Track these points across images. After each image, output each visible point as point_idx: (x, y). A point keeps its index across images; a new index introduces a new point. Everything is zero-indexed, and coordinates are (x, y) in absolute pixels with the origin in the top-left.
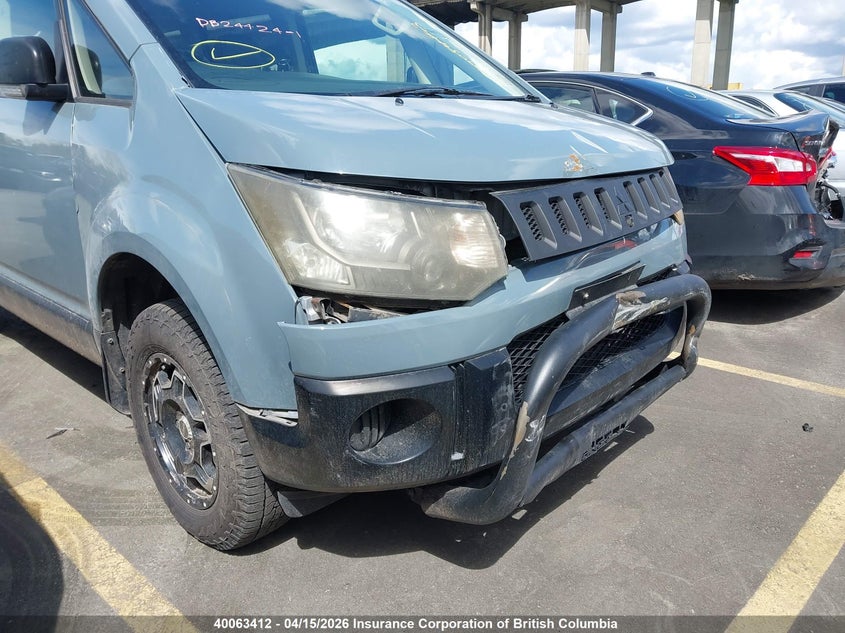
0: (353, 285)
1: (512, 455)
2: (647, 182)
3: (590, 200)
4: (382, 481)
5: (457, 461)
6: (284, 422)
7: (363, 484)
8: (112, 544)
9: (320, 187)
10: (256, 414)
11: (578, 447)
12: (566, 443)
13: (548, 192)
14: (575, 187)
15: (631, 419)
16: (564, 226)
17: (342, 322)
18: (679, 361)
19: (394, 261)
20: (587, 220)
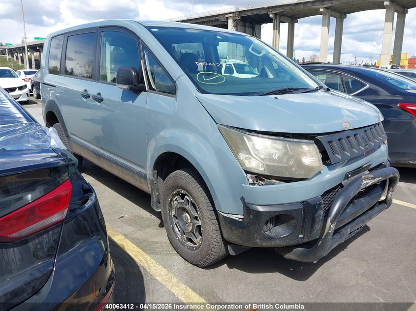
0: (266, 171)
1: (323, 237)
2: (373, 130)
3: (352, 139)
4: (273, 244)
5: (300, 238)
6: (237, 219)
7: (266, 244)
8: (156, 261)
9: (254, 136)
10: (226, 215)
11: (344, 235)
12: (339, 233)
13: (337, 136)
14: (347, 134)
15: (364, 225)
16: (343, 149)
17: (262, 185)
18: (385, 201)
19: (281, 162)
20: (352, 147)
